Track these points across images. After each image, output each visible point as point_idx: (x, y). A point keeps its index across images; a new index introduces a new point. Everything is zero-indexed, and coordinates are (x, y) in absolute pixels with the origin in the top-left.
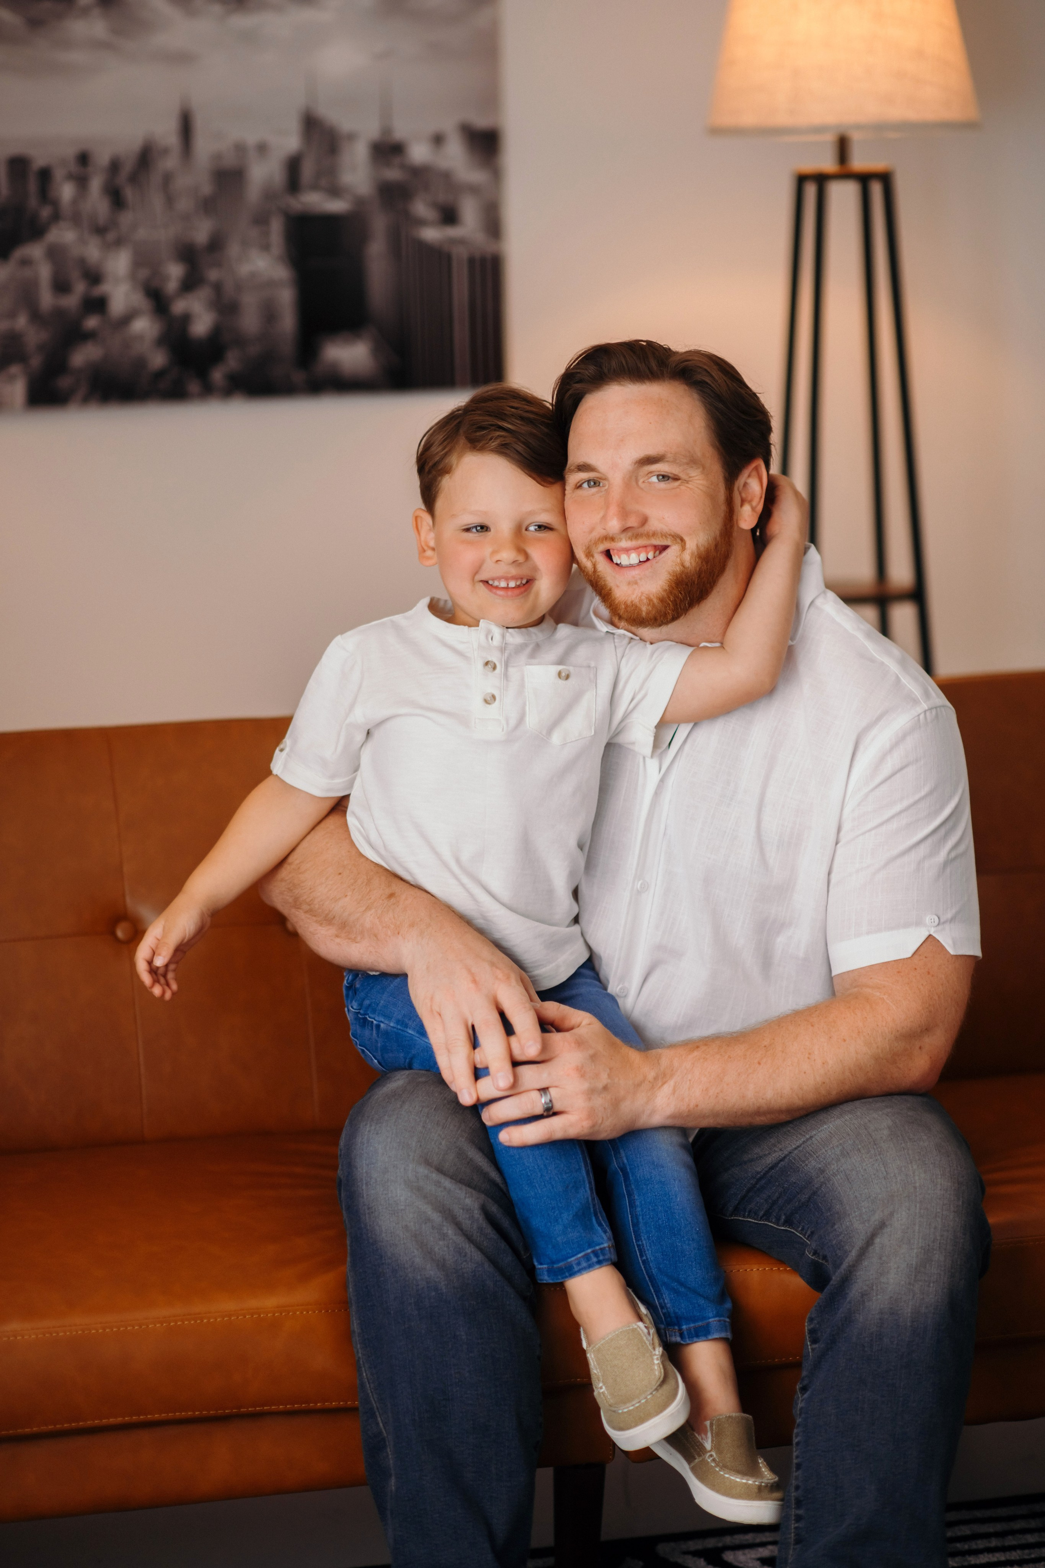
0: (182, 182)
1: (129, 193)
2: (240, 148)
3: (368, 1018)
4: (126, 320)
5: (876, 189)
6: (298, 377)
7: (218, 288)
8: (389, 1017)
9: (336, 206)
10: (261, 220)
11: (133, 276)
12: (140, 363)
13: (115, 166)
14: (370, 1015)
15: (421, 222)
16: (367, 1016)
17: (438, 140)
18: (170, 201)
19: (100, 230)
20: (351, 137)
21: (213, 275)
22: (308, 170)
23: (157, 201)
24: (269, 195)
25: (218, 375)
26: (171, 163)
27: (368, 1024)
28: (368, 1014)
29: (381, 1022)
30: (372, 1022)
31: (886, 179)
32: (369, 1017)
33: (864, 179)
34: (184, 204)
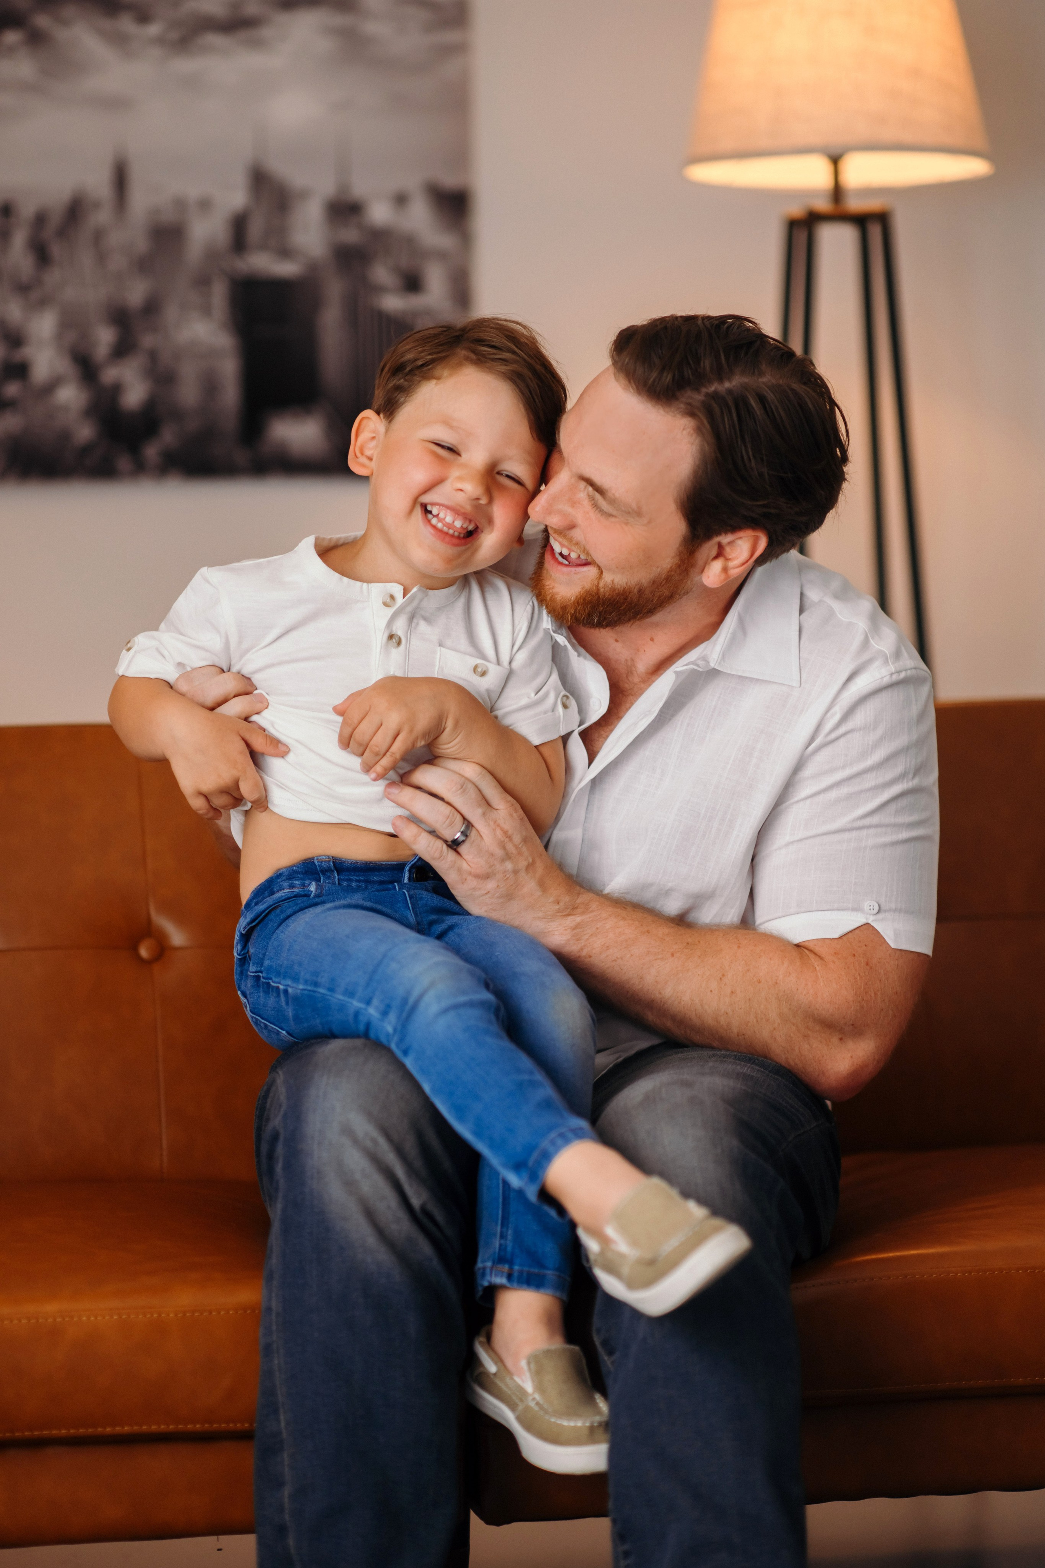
0: (115, 238)
1: (56, 250)
2: (180, 204)
3: (272, 984)
4: (50, 388)
5: (875, 232)
6: (241, 456)
7: (153, 356)
8: (296, 979)
9: (286, 269)
10: (202, 282)
11: (59, 336)
12: (65, 436)
13: (40, 220)
14: (274, 979)
15: (380, 290)
16: (270, 981)
17: (401, 200)
18: (101, 258)
19: (23, 289)
20: (304, 194)
21: (148, 341)
22: (255, 230)
23: (86, 258)
24: (211, 255)
25: (152, 452)
26: (103, 217)
27: (272, 991)
28: (271, 979)
29: (288, 985)
30: (278, 988)
31: (883, 219)
32: (273, 982)
33: (861, 221)
34: (118, 262)
